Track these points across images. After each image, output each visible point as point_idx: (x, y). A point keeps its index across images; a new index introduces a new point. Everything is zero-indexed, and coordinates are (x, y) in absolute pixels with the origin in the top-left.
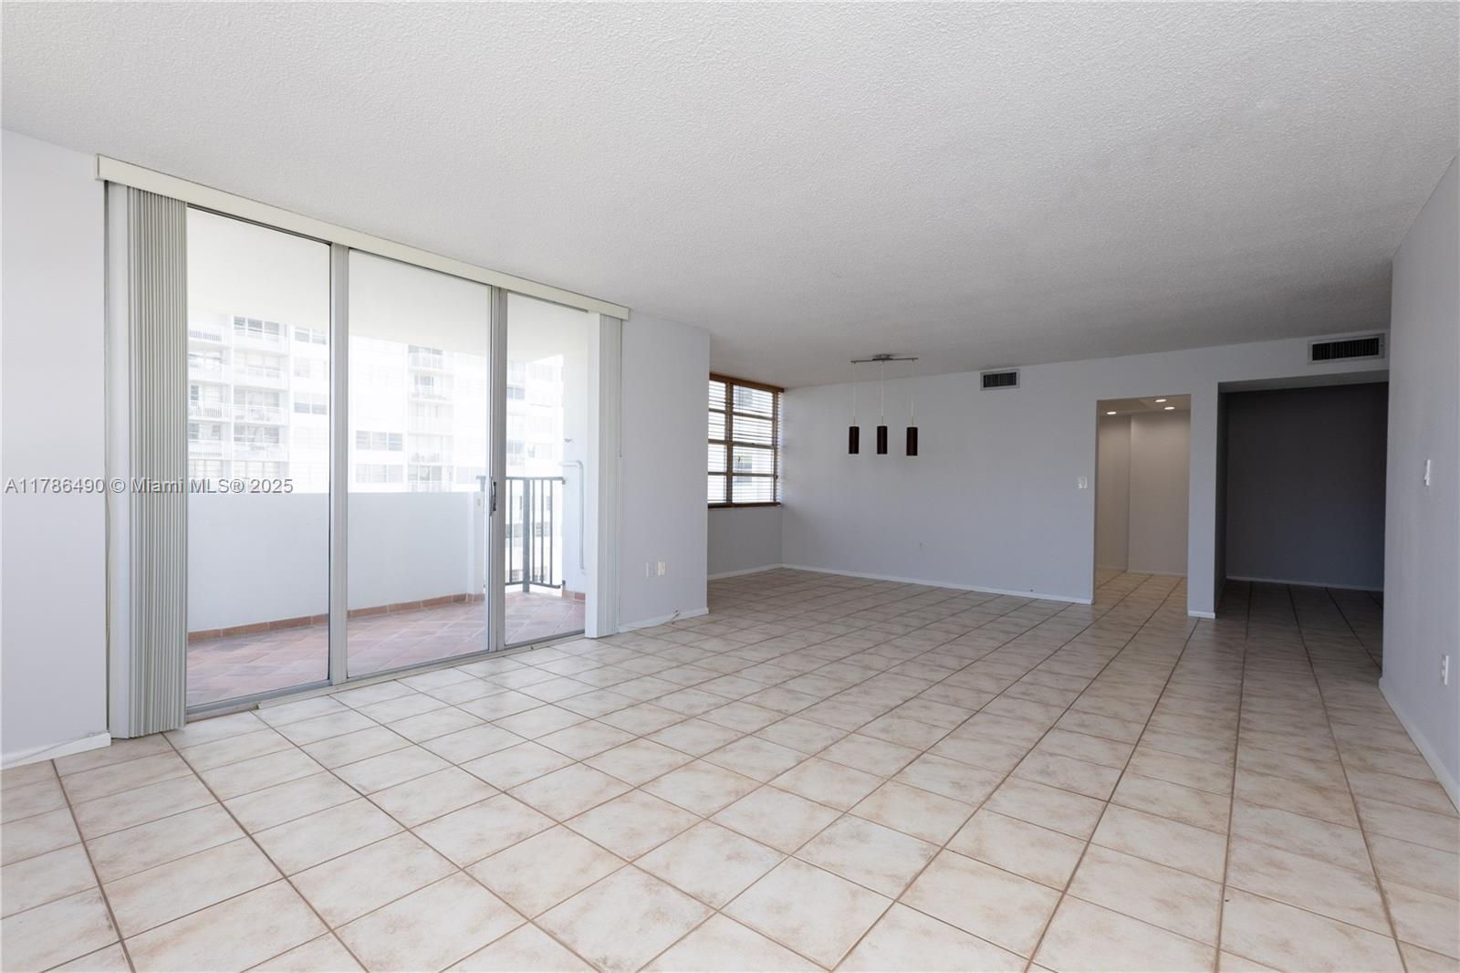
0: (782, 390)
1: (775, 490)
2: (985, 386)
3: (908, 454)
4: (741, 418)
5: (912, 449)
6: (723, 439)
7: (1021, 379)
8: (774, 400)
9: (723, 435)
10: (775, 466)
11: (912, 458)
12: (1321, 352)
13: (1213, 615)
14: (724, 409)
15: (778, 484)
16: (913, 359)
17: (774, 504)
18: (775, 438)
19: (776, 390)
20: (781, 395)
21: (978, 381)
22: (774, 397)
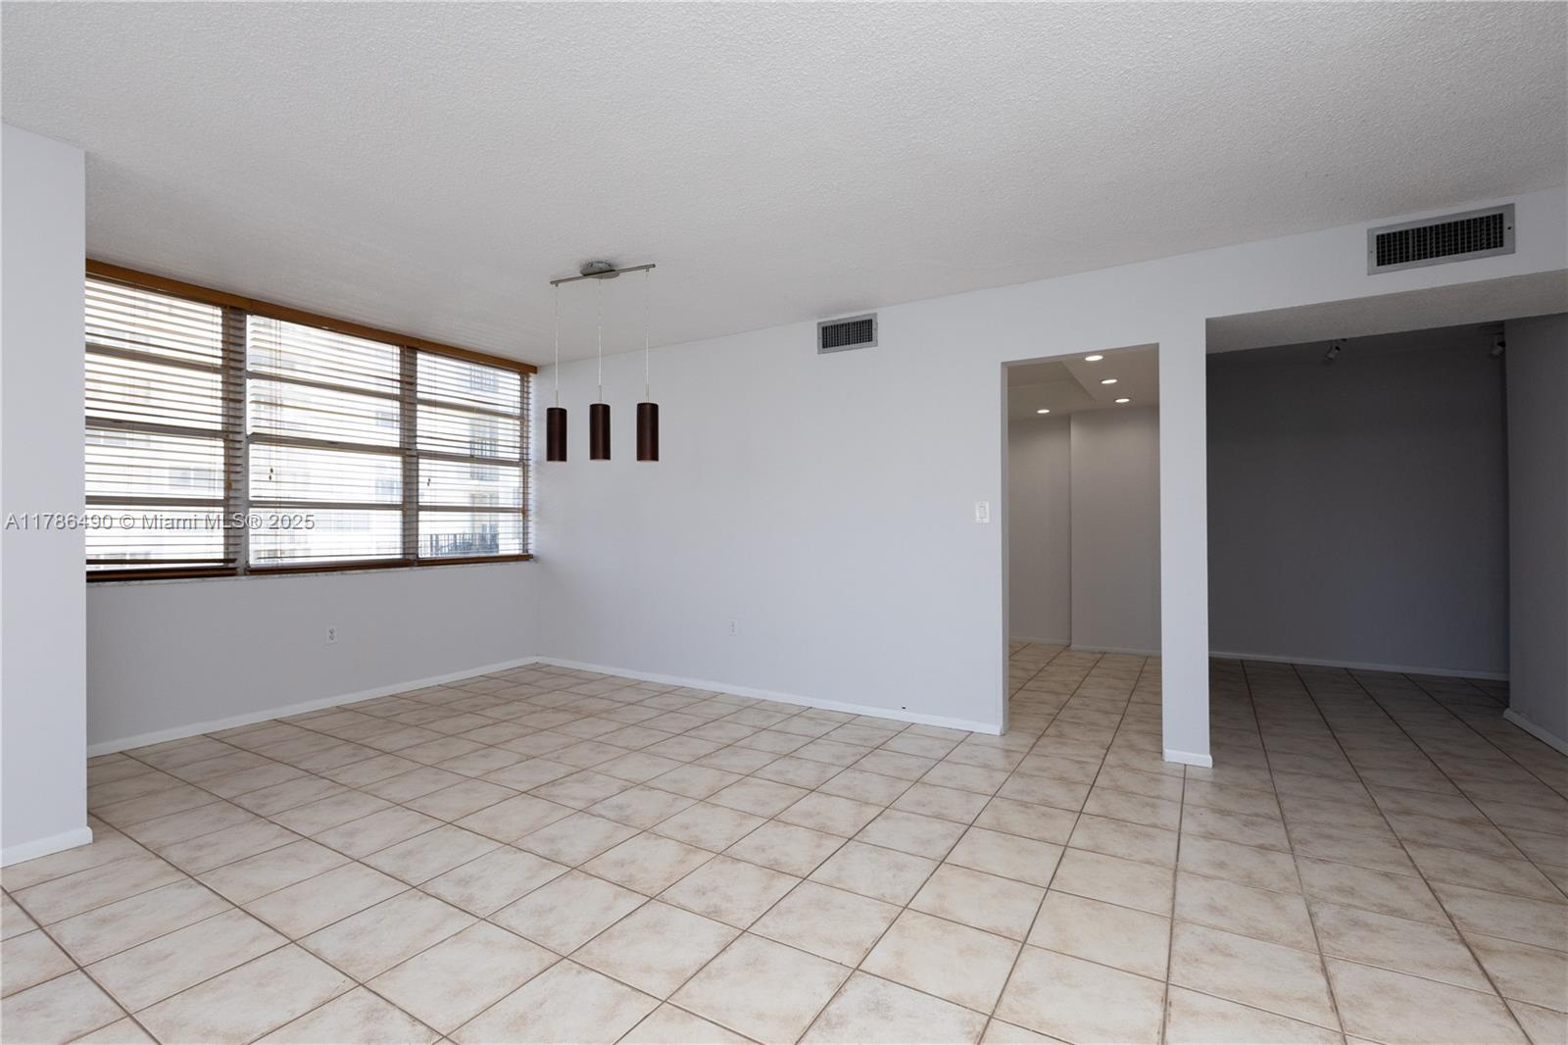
0: (534, 369)
1: (525, 533)
2: (825, 345)
3: (641, 457)
4: (433, 409)
5: (648, 447)
6: (397, 445)
7: (881, 331)
8: (522, 385)
9: (398, 438)
10: (525, 494)
11: (648, 465)
12: (1393, 249)
13: (1205, 760)
14: (397, 392)
15: (531, 524)
16: (647, 267)
17: (524, 557)
18: (524, 448)
19: (525, 370)
20: (533, 378)
21: (813, 337)
22: (522, 380)
